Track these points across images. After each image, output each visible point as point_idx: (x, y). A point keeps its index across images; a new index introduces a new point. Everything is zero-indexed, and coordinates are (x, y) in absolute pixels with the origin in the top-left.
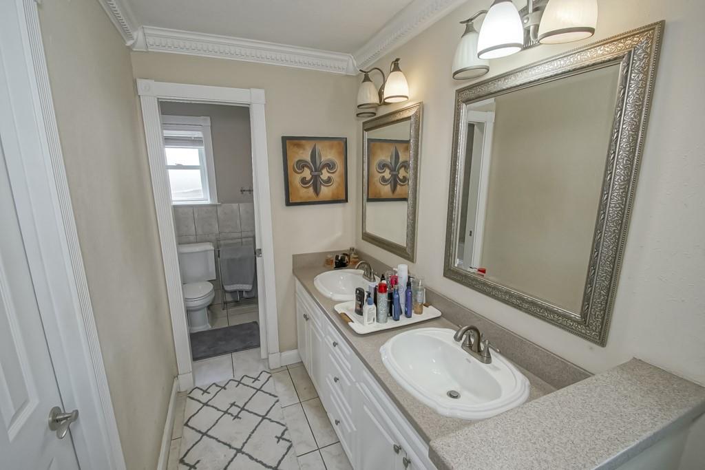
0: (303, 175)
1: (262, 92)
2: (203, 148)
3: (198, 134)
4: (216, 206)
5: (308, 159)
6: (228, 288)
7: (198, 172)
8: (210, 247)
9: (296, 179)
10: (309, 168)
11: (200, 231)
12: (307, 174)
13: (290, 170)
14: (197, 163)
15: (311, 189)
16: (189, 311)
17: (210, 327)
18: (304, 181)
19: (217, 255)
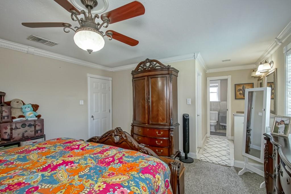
0: (240, 92)
1: (230, 76)
2: (218, 88)
3: (217, 84)
4: (220, 102)
5: (242, 88)
6: (221, 124)
7: (216, 93)
8: (217, 112)
9: (238, 93)
10: (242, 90)
11: (215, 108)
12: (241, 92)
13: (236, 91)
14: (216, 92)
15: (242, 95)
16: (211, 126)
17: (215, 131)
18: (240, 94)
19: (219, 114)
